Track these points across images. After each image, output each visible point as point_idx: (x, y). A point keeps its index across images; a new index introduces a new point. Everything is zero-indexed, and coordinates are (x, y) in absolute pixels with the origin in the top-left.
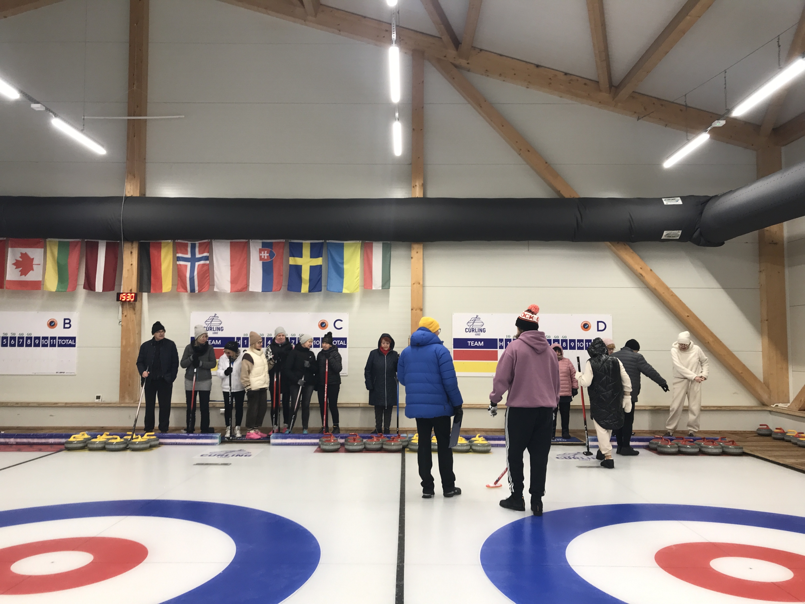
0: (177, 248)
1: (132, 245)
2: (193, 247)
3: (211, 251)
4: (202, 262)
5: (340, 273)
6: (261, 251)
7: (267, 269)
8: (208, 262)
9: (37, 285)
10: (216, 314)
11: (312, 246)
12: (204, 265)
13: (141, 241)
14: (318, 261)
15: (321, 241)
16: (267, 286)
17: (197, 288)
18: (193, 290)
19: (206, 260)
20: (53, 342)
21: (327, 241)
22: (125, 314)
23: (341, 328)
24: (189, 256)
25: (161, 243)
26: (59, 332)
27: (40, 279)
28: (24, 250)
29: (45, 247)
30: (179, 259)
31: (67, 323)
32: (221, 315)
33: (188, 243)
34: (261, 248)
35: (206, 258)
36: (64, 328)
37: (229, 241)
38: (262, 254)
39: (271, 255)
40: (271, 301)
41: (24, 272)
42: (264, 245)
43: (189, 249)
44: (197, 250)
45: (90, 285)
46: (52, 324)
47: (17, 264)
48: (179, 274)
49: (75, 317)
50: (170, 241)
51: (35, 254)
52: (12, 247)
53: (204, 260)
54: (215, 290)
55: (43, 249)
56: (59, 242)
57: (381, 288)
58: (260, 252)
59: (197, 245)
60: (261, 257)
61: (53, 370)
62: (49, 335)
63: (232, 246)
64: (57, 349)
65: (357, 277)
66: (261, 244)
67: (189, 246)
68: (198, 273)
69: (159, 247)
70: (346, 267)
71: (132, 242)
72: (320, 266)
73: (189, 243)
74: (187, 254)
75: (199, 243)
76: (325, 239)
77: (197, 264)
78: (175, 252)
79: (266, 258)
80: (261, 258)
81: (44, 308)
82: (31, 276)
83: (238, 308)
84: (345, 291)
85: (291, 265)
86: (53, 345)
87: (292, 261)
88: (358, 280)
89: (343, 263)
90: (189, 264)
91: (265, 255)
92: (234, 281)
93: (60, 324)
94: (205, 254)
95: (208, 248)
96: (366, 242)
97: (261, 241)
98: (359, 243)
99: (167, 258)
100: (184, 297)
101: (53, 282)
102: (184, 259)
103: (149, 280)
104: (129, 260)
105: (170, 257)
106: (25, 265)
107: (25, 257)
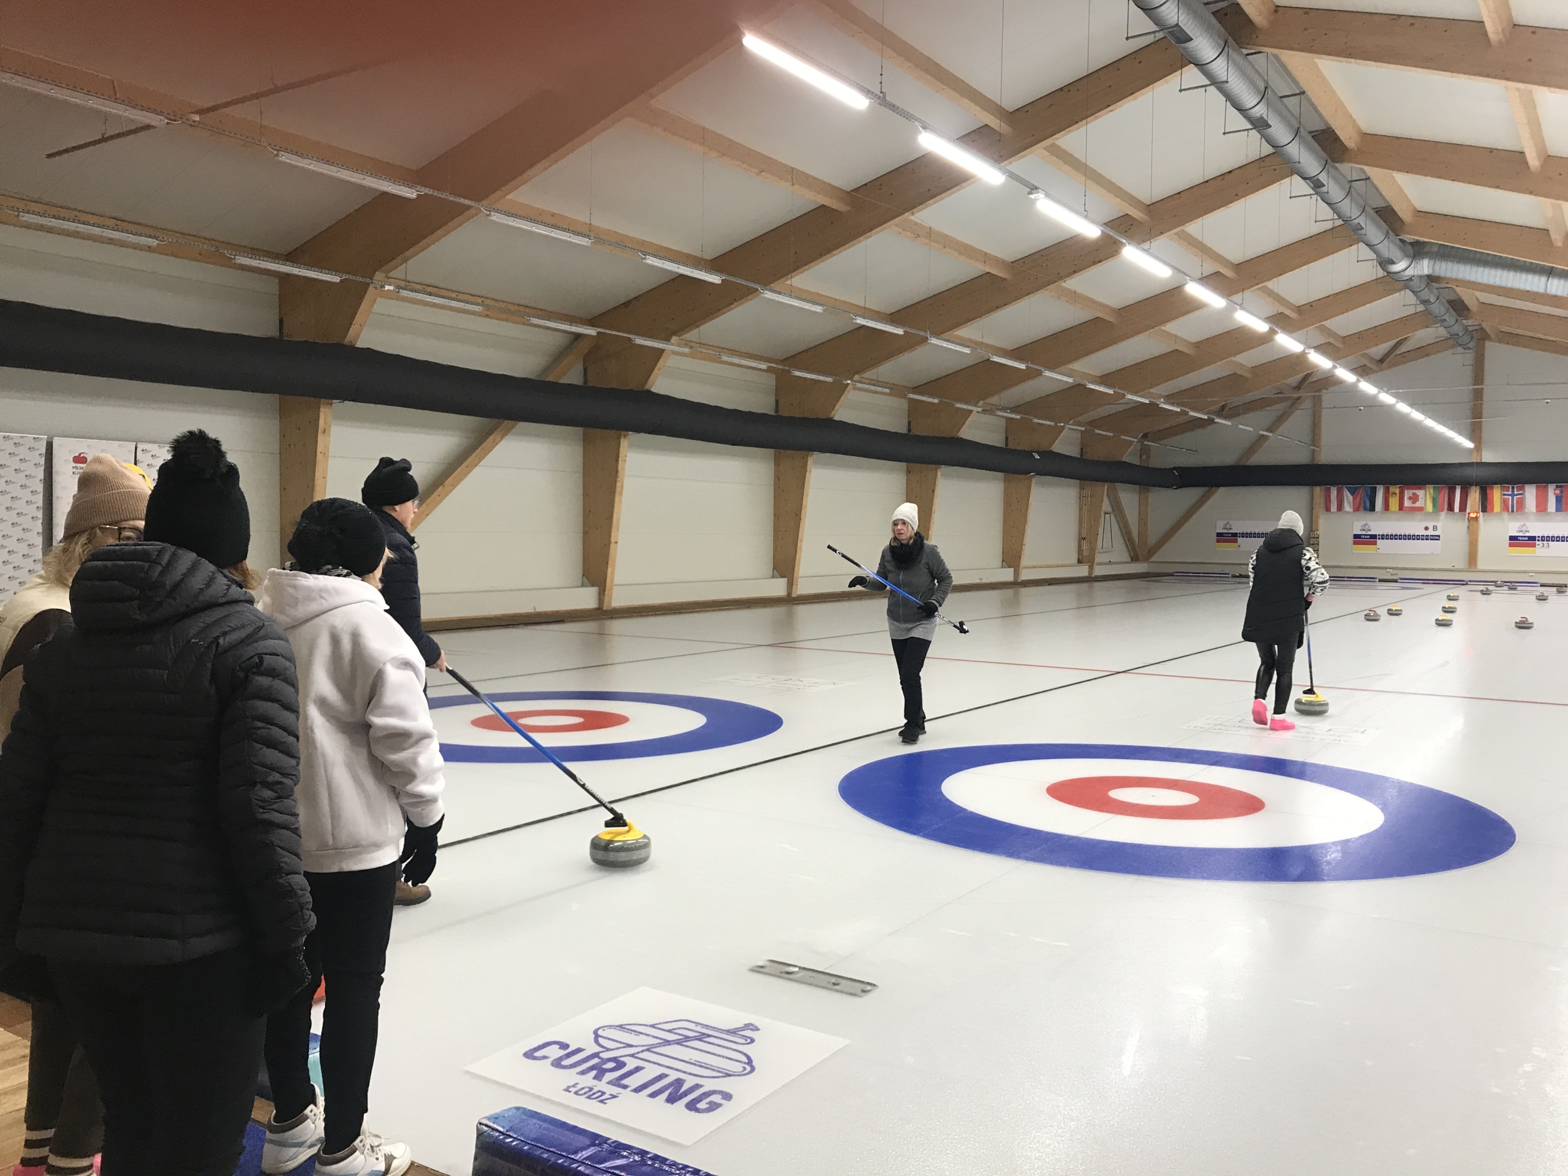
0: (1503, 489)
1: (1476, 488)
2: (1513, 488)
3: (1524, 491)
4: (1518, 496)
6: (1555, 490)
7: (1559, 499)
8: (1522, 496)
9: (1421, 509)
10: (1524, 524)
12: (1519, 498)
13: (1481, 485)
16: (1558, 509)
17: (1515, 510)
18: (1513, 511)
20: (1427, 538)
24: (1510, 493)
25: (1493, 486)
26: (1430, 532)
27: (1423, 506)
28: (1414, 491)
30: (1504, 495)
31: (1435, 528)
32: (1528, 524)
33: (1509, 486)
34: (1555, 488)
35: (1522, 494)
37: (1535, 485)
38: (1556, 492)
39: (1562, 492)
40: (1561, 516)
41: (1414, 502)
42: (1557, 486)
43: (1511, 489)
44: (1515, 490)
45: (1451, 508)
46: (1426, 528)
47: (1410, 498)
48: (1505, 503)
49: (1439, 525)
50: (1499, 485)
51: (1420, 493)
52: (1407, 489)
53: (1520, 495)
54: (1526, 511)
55: (1425, 490)
56: (1433, 486)
61: (1428, 552)
62: (1425, 534)
63: (1537, 487)
64: (1429, 541)
68: (1516, 502)
69: (1493, 488)
71: (1476, 486)
73: (1511, 486)
74: (1509, 491)
75: (1516, 486)
77: (1515, 497)
78: (1502, 491)
80: (1555, 494)
81: (1421, 520)
82: (1418, 504)
83: (1538, 520)
86: (1427, 539)
90: (1510, 497)
91: (1558, 492)
92: (1537, 506)
93: (1431, 528)
94: (1521, 492)
95: (1522, 488)
97: (1554, 486)
99: (1497, 494)
100: (1505, 515)
101: (1430, 507)
102: (1509, 495)
103: (1485, 506)
104: (1474, 495)
105: (1499, 494)
106: (1415, 498)
107: (1414, 494)
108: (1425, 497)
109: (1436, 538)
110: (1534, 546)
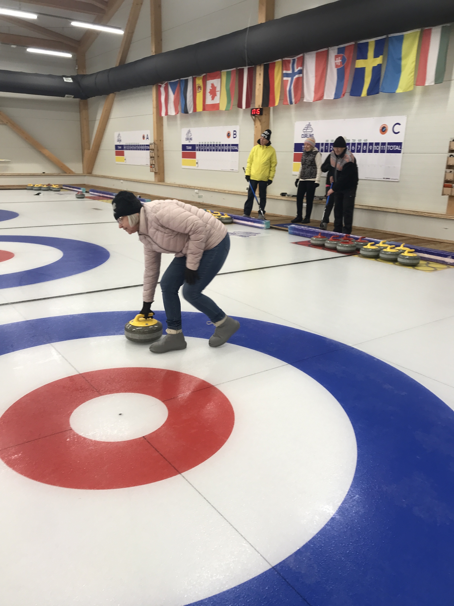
0: (285, 65)
1: (260, 68)
2: (294, 62)
3: (302, 64)
4: (297, 76)
5: (398, 70)
6: (336, 57)
7: (341, 75)
8: (301, 75)
9: (216, 107)
10: (310, 123)
11: (377, 44)
12: (298, 79)
13: (265, 63)
14: (379, 61)
15: (384, 37)
16: (339, 93)
17: (293, 100)
18: (291, 102)
19: (299, 74)
20: (229, 148)
21: (390, 36)
22: (256, 126)
23: (398, 132)
24: (290, 72)
25: (275, 63)
26: (231, 141)
27: (218, 102)
28: (212, 81)
29: (220, 77)
30: (284, 75)
31: (234, 134)
32: (313, 123)
33: (290, 60)
34: (336, 54)
35: (301, 71)
36: (234, 138)
37: (315, 52)
38: (337, 61)
39: (343, 60)
41: (213, 98)
42: (340, 51)
43: (291, 65)
44: (295, 65)
45: (240, 105)
47: (210, 92)
49: (237, 129)
50: (280, 60)
51: (216, 82)
52: (208, 80)
53: (298, 74)
54: (305, 101)
55: (219, 79)
56: (227, 72)
57: (433, 84)
58: (336, 60)
59: (296, 60)
60: (336, 63)
61: (229, 168)
62: (228, 143)
63: (318, 56)
64: (230, 153)
65: (411, 73)
66: (336, 51)
67: (292, 61)
68: (294, 86)
69: (274, 66)
70: (403, 62)
71: (260, 65)
72: (380, 66)
74: (289, 70)
75: (298, 58)
76: (387, 34)
77: (295, 77)
78: (283, 70)
79: (339, 64)
80: (337, 66)
81: (226, 123)
82: (217, 100)
84: (399, 90)
85: (357, 69)
86: (228, 150)
87: (360, 64)
88: (412, 76)
89: (400, 59)
90: (289, 79)
91: (339, 61)
92: (316, 92)
93: (232, 135)
94: (300, 68)
95: (302, 63)
96: (426, 28)
97: (337, 48)
98: (418, 31)
99: (277, 76)
101: (225, 104)
102: (287, 75)
105: (280, 75)
106: (213, 93)
107: (213, 85)
108: (221, 89)
109: (234, 148)
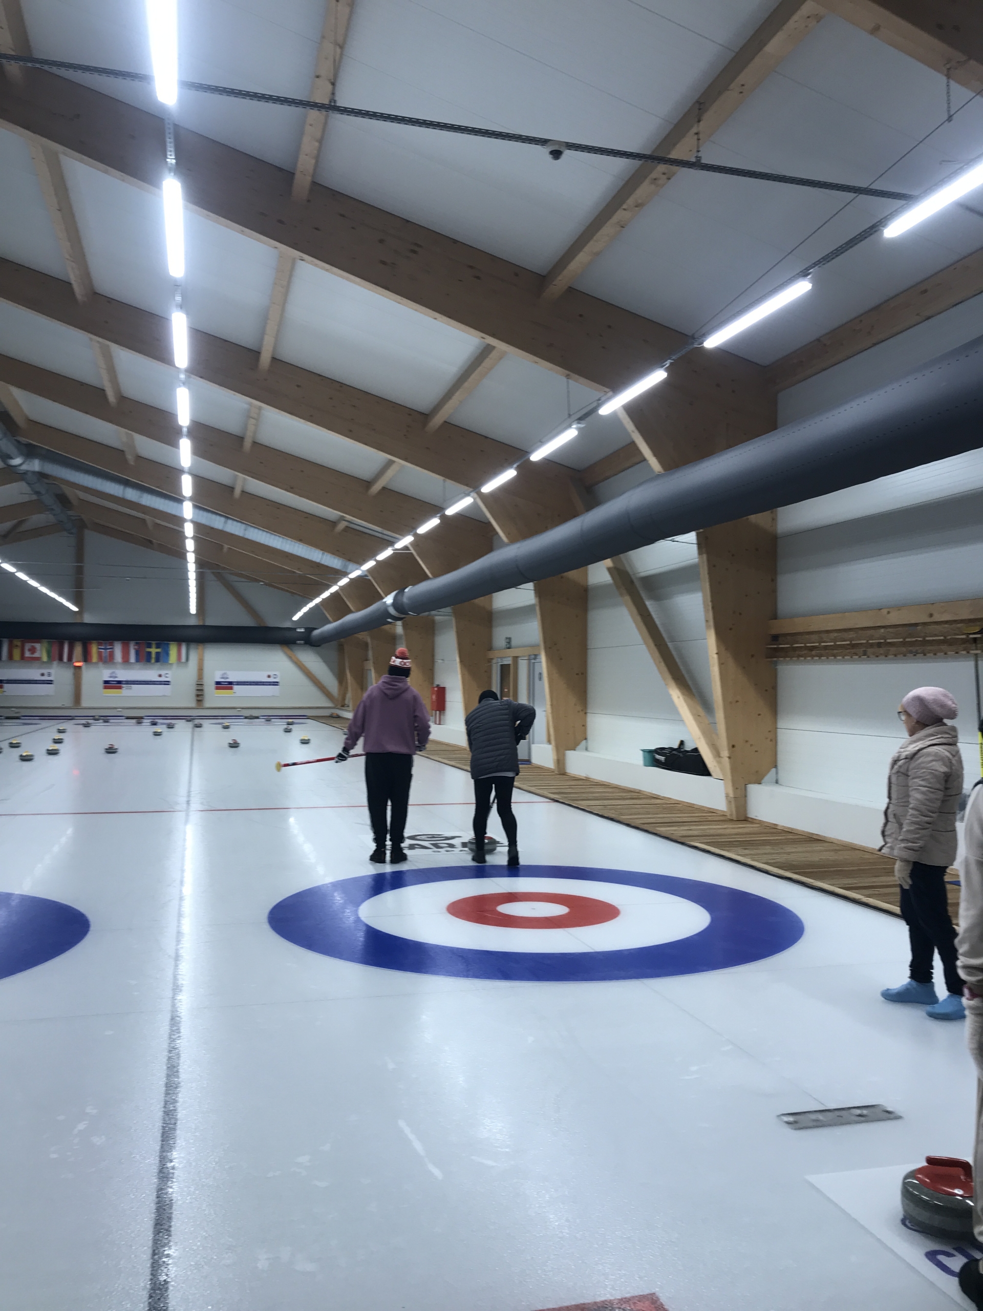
0: (100, 644)
4: (109, 650)
5: (167, 654)
6: (135, 646)
7: (137, 653)
8: (113, 650)
9: (38, 659)
11: (157, 644)
13: (83, 641)
14: (158, 650)
15: (160, 642)
16: (138, 660)
17: (107, 661)
20: (43, 682)
21: (163, 642)
24: (104, 647)
26: (46, 678)
27: (40, 656)
28: (33, 644)
30: (99, 649)
31: (49, 675)
32: (116, 671)
33: (103, 642)
34: (133, 644)
35: (111, 648)
39: (138, 647)
40: (138, 666)
41: (33, 653)
42: (136, 643)
43: (104, 645)
44: (107, 645)
45: (61, 659)
46: (43, 675)
47: (29, 650)
48: (100, 654)
49: (52, 672)
50: (96, 641)
51: (38, 646)
52: (27, 643)
54: (115, 661)
55: (41, 644)
56: (47, 641)
57: (185, 661)
61: (44, 693)
62: (41, 679)
63: (122, 643)
64: (44, 685)
68: (108, 654)
69: (91, 643)
70: (170, 652)
71: (79, 642)
72: (160, 652)
75: (107, 642)
78: (98, 646)
80: (135, 649)
82: (36, 655)
83: (123, 669)
84: (170, 662)
87: (148, 650)
88: (175, 658)
90: (104, 651)
92: (123, 658)
93: (46, 674)
95: (112, 644)
96: (179, 642)
97: (134, 642)
98: (176, 643)
99: (94, 649)
100: (101, 664)
101: (45, 659)
102: (103, 649)
103: (86, 658)
104: (78, 650)
105: (96, 648)
106: (33, 650)
107: (33, 646)
108: (41, 650)
109: (50, 682)
110: (120, 688)
